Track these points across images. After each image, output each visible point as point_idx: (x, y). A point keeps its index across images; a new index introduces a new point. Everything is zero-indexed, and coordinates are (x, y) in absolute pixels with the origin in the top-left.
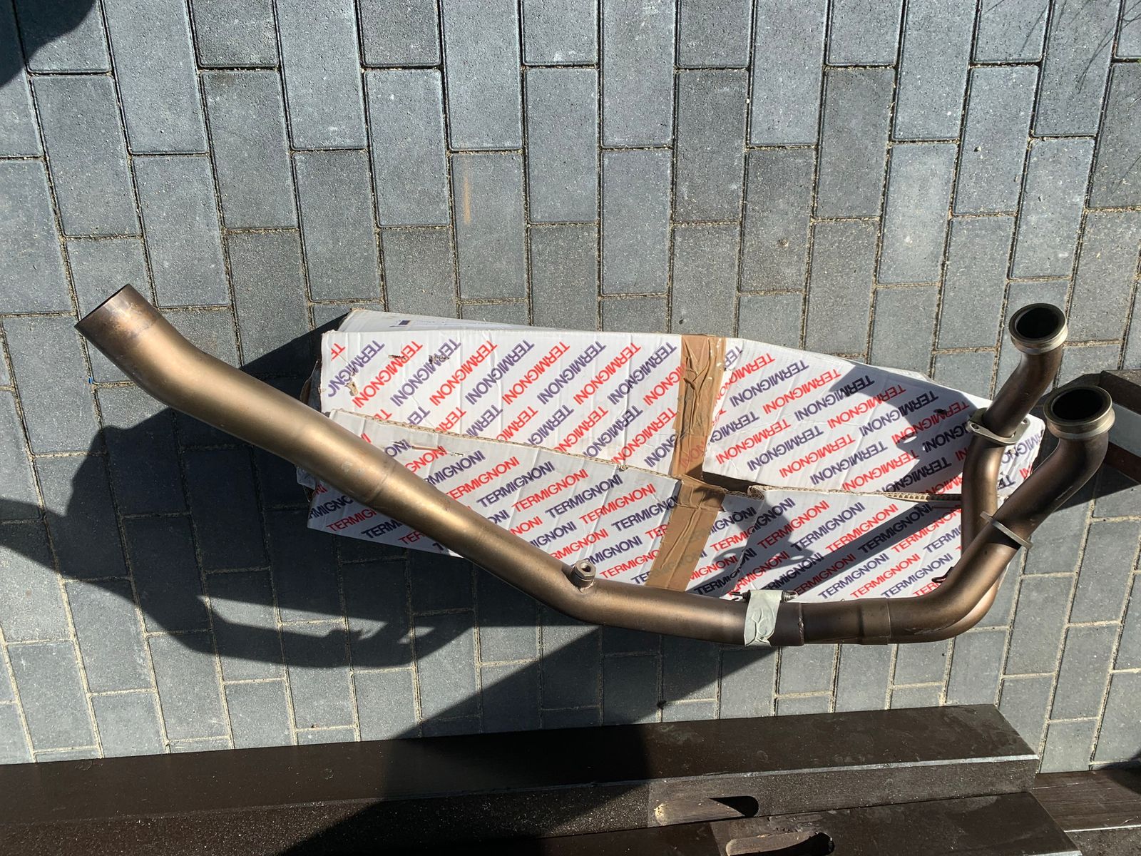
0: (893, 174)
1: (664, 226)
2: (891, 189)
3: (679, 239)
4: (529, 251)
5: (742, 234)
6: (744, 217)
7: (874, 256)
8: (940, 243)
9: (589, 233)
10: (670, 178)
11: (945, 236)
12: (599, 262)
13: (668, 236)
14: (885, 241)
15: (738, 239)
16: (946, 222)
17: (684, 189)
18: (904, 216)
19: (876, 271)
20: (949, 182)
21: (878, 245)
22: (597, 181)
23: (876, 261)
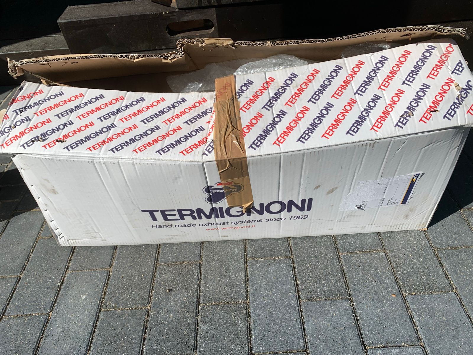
0: (87, 340)
1: (254, 301)
2: (90, 330)
3: (243, 292)
4: (346, 282)
5: (199, 297)
6: (197, 308)
7: (109, 287)
8: (61, 296)
9: (306, 294)
10: (252, 332)
11: (58, 301)
12: (296, 278)
13: (250, 295)
14: (100, 296)
15: (202, 294)
16: (54, 310)
17: (241, 325)
18: (84, 313)
19: (109, 278)
20: (46, 337)
21: (105, 293)
22: (306, 328)
23: (107, 284)
